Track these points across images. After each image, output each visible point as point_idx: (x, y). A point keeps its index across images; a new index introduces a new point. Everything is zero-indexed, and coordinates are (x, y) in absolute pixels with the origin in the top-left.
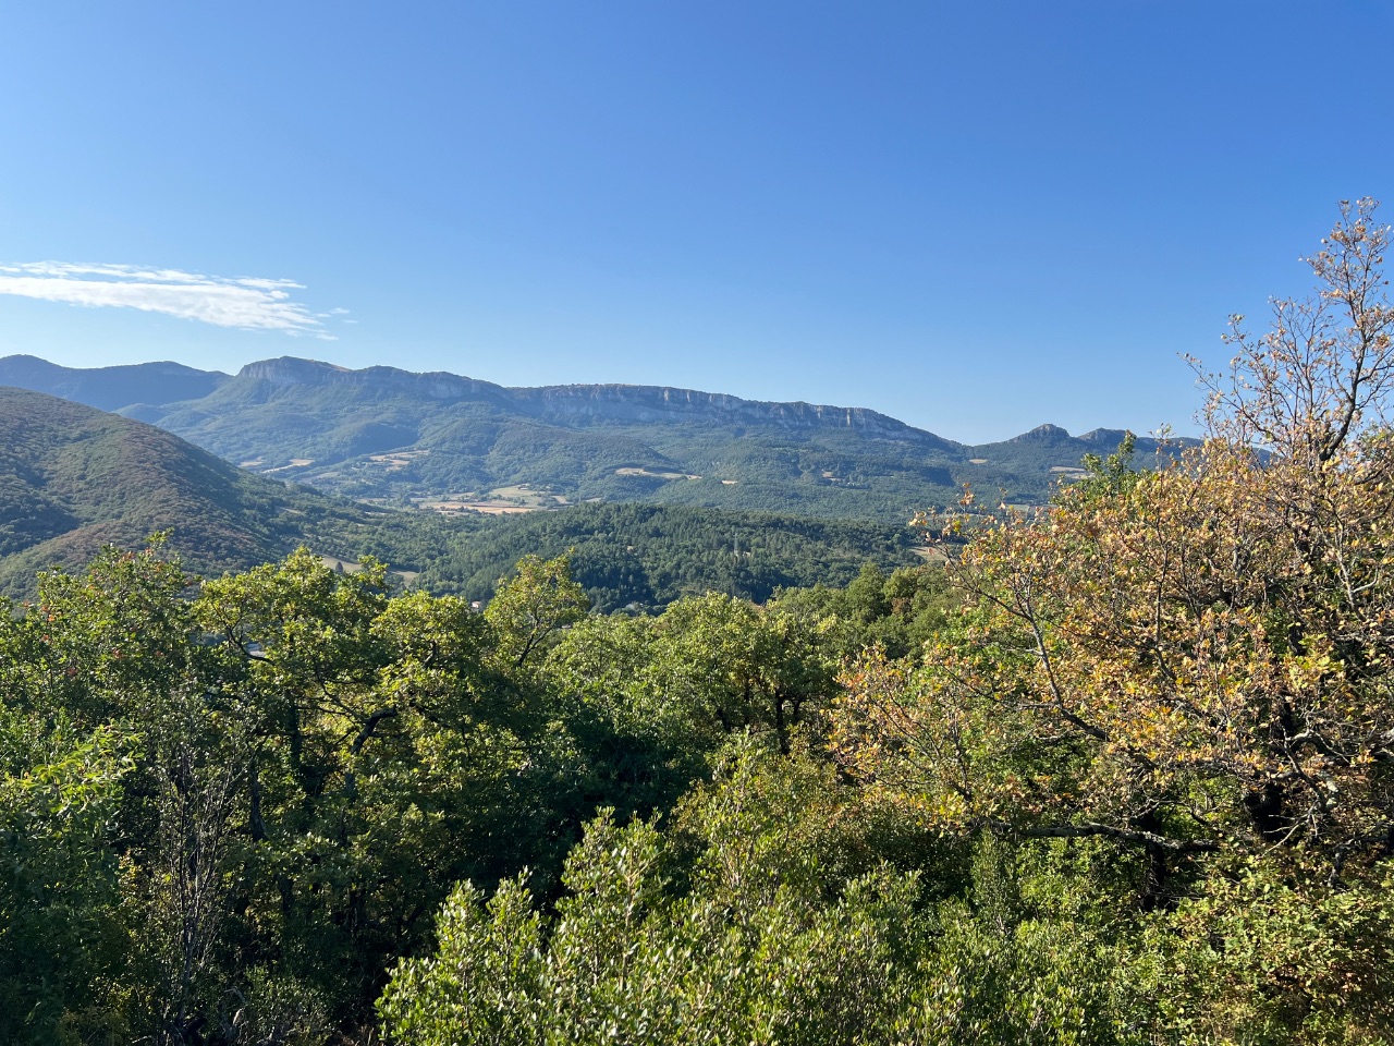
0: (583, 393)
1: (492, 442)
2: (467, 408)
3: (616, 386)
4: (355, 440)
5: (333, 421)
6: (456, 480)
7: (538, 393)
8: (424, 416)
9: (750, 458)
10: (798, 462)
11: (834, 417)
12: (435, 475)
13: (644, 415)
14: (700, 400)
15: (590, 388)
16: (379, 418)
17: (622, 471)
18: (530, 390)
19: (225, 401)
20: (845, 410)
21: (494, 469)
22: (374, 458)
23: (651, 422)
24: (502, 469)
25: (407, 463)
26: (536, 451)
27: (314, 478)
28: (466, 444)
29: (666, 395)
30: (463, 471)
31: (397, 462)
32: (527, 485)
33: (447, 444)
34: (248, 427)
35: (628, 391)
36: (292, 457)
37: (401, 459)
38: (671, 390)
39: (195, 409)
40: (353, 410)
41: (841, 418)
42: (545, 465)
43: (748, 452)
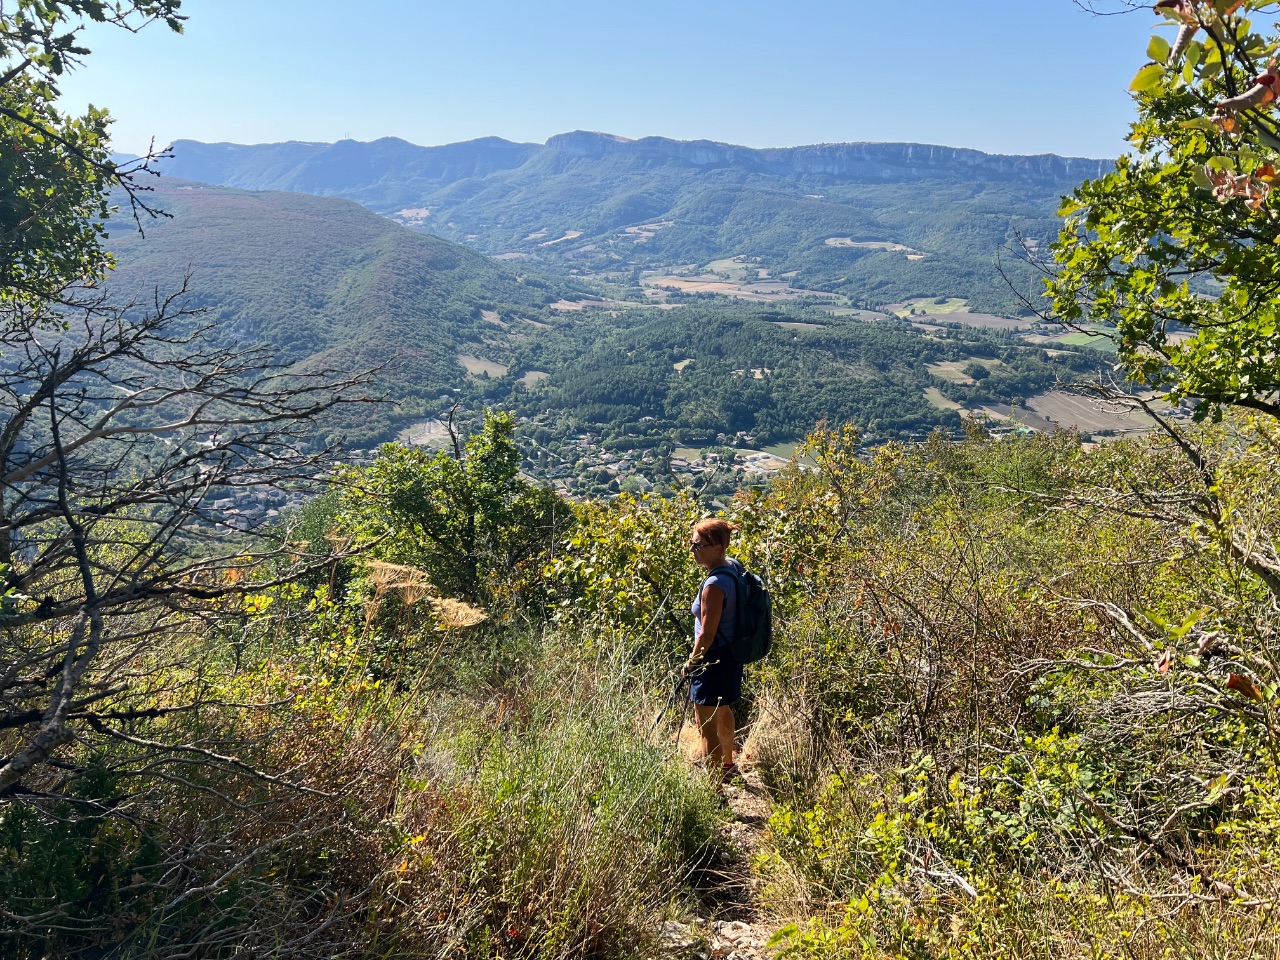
0: (829, 152)
1: (726, 213)
2: (721, 174)
3: (861, 144)
4: (619, 211)
5: (608, 192)
6: (688, 251)
7: (789, 155)
8: (683, 184)
9: (959, 226)
10: (1006, 230)
11: (1084, 169)
12: (672, 247)
13: (886, 173)
14: (943, 155)
15: (838, 147)
16: (645, 187)
17: (832, 242)
18: (783, 151)
19: (531, 172)
20: (1097, 162)
21: (723, 239)
22: (627, 230)
23: (895, 180)
24: (730, 239)
25: (652, 234)
26: (762, 220)
27: (575, 252)
28: (705, 214)
29: (910, 151)
30: (694, 243)
31: (646, 234)
32: (742, 256)
33: (689, 215)
34: (542, 199)
35: (873, 149)
36: (568, 229)
37: (649, 231)
38: (916, 146)
39: (506, 182)
40: (626, 179)
41: (1092, 171)
42: (763, 236)
43: (958, 219)
